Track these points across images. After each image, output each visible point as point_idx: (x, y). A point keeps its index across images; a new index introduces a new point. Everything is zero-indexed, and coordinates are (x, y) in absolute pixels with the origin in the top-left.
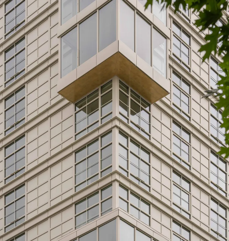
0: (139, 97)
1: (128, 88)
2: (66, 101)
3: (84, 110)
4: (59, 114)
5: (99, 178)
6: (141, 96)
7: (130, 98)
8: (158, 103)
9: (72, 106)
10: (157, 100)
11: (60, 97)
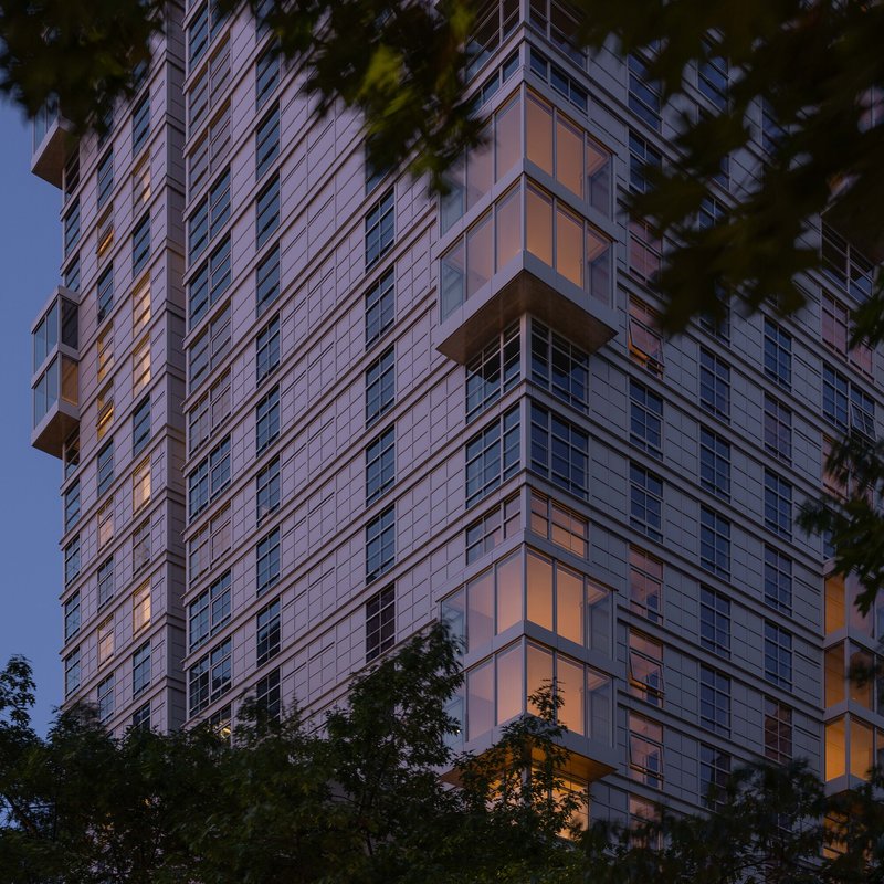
0: (568, 344)
1: (547, 330)
2: (452, 364)
3: (479, 373)
4: (443, 385)
5: (502, 483)
6: (572, 343)
7: (551, 346)
8: (603, 351)
9: (462, 369)
10: (599, 347)
11: (444, 358)
